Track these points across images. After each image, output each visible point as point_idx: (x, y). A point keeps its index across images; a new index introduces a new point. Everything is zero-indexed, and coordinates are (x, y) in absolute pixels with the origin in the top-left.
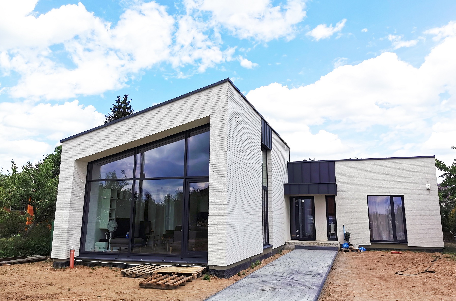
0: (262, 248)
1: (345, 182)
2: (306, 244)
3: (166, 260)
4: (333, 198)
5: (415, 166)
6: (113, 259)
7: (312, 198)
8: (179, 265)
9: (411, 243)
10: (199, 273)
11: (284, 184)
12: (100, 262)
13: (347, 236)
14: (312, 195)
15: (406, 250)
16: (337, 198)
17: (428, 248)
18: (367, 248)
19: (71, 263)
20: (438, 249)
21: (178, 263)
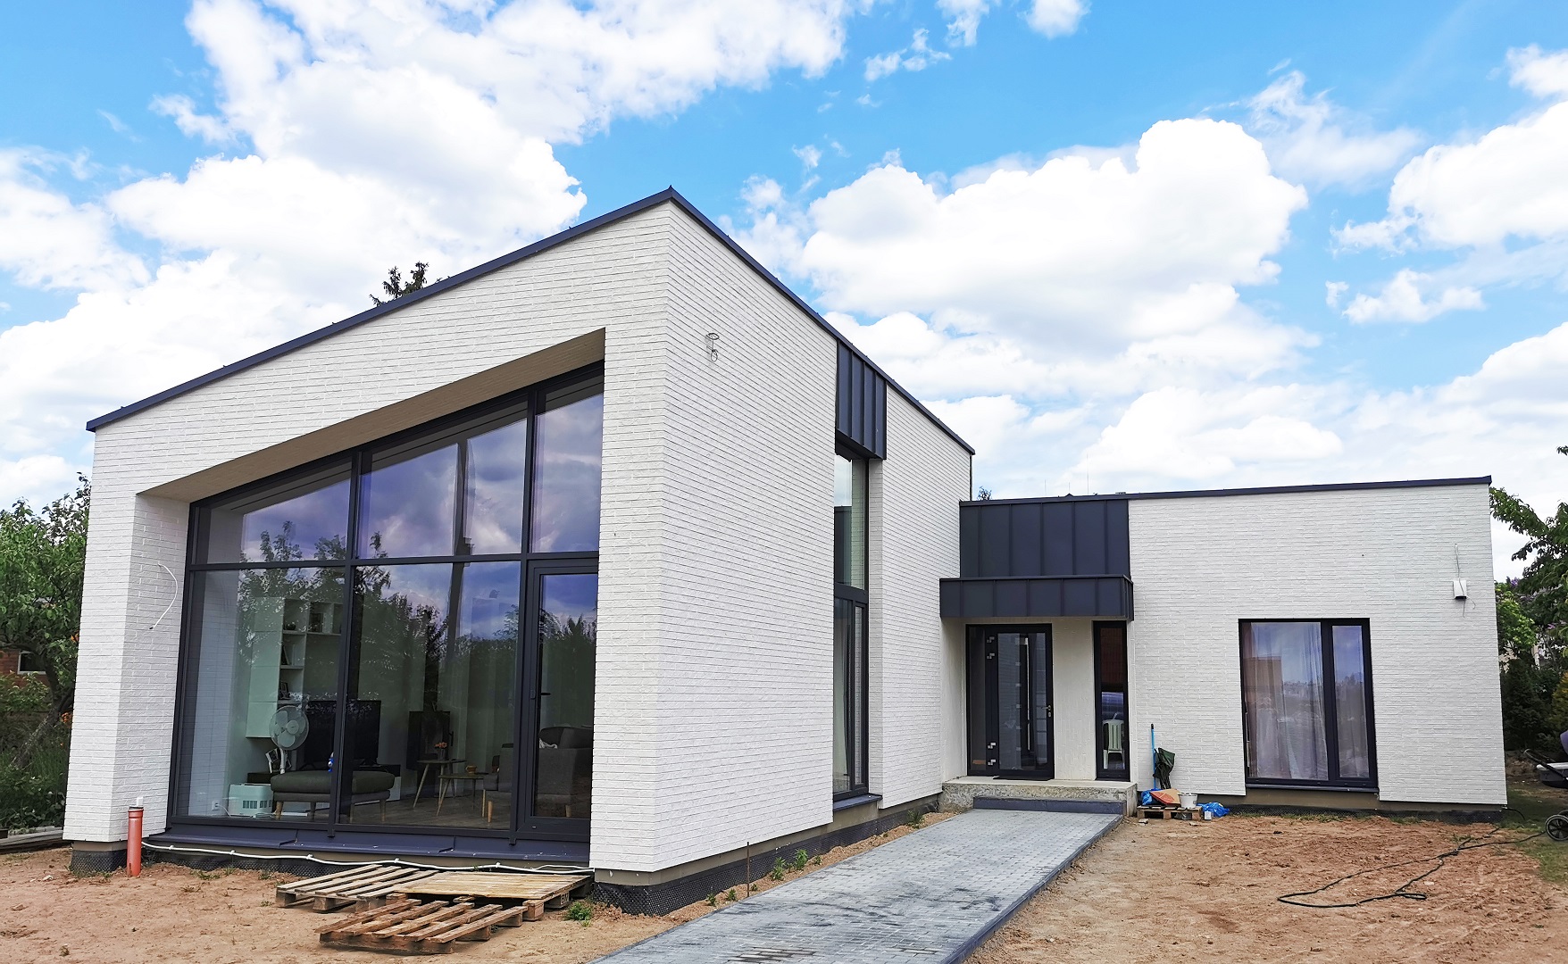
0: (829, 805)
1: (1163, 572)
2: (1012, 791)
3: (459, 849)
4: (1121, 628)
5: (1416, 515)
6: (276, 844)
7: (1047, 629)
8: (498, 865)
9: (1390, 789)
10: (554, 896)
11: (942, 581)
12: (232, 853)
13: (1163, 765)
14: (1045, 621)
15: (1371, 812)
16: (1133, 630)
17: (1449, 809)
18: (1232, 807)
19: (133, 856)
20: (1484, 812)
21: (496, 860)
